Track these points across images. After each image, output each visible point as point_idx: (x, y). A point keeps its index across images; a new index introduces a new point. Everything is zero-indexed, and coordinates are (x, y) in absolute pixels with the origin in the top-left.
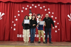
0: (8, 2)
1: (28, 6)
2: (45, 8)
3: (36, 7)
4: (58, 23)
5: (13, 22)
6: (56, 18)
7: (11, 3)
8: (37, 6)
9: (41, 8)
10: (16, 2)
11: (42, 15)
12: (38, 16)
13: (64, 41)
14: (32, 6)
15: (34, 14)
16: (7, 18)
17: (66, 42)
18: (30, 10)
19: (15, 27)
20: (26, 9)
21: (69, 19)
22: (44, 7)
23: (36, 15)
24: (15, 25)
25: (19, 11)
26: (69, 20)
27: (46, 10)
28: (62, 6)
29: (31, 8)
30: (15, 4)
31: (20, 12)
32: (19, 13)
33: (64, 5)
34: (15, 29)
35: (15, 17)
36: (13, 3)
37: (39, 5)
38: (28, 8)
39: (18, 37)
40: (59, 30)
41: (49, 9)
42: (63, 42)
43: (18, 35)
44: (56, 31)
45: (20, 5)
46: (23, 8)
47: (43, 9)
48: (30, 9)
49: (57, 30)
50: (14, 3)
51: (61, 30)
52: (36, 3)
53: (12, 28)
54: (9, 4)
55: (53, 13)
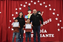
1: (26, 3)
3: (35, 3)
4: (61, 21)
5: (10, 21)
6: (58, 15)
8: (37, 2)
9: (41, 4)
11: (43, 12)
16: (3, 17)
18: (29, 7)
20: (25, 6)
22: (44, 3)
25: (16, 9)
27: (46, 6)
29: (29, 4)
30: (12, 1)
31: (18, 9)
32: (17, 11)
34: (13, 29)
35: (13, 15)
38: (27, 5)
40: (62, 28)
41: (50, 5)
44: (59, 30)
45: (18, 2)
46: (21, 5)
53: (9, 27)
55: (54, 10)
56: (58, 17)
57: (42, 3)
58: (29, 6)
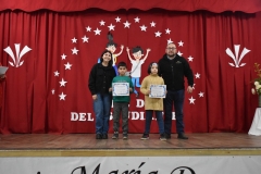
0: (41, 12)
1: (102, 23)
2: (156, 29)
3: (127, 25)
4: (198, 76)
6: (191, 59)
7: (51, 16)
8: (132, 21)
9: (144, 28)
10: (66, 10)
11: (148, 50)
12: (134, 55)
13: (216, 129)
14: (114, 23)
15: (122, 47)
16: (37, 61)
17: (222, 134)
19: (64, 89)
20: (98, 32)
21: (232, 61)
22: (153, 24)
24: (63, 83)
25: (74, 40)
26: (232, 64)
27: (158, 34)
28: (208, 20)
29: (111, 27)
30: (63, 17)
31: (80, 41)
32: (77, 45)
33: (214, 19)
34: (63, 97)
35: (64, 57)
36: (57, 16)
37: (137, 20)
38: (104, 29)
39: (73, 119)
40: (201, 95)
41: (168, 31)
42: (212, 132)
43: (73, 114)
44: (192, 100)
45: (79, 20)
46: (89, 29)
47: (151, 31)
49: (196, 97)
50: (61, 14)
51: (206, 95)
52: (127, 13)
53: (53, 92)
54: (44, 18)
55: (181, 44)
57: (148, 25)
58: (110, 33)
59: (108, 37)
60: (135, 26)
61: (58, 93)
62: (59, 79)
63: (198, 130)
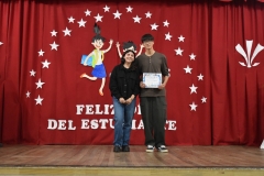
1: (88, 13)
3: (117, 15)
4: (201, 77)
5: (33, 73)
6: (193, 57)
7: (26, 4)
8: (123, 11)
9: (137, 19)
11: (142, 46)
13: (221, 142)
14: (102, 13)
15: (111, 42)
16: (9, 57)
17: (229, 147)
18: (96, 29)
19: (41, 92)
20: (82, 23)
21: (243, 59)
22: (148, 15)
23: (118, 46)
24: (40, 84)
25: (54, 33)
26: (243, 64)
27: (154, 27)
28: (215, 10)
29: (99, 18)
30: (41, 6)
31: (60, 34)
32: (58, 39)
34: (39, 101)
35: (41, 53)
36: (33, 3)
37: (129, 9)
38: (90, 20)
39: (50, 127)
40: (204, 100)
41: (166, 24)
42: (217, 145)
43: (50, 121)
44: (193, 107)
45: (60, 9)
46: (71, 20)
48: (96, 25)
49: (198, 102)
51: (211, 100)
53: (28, 94)
55: (181, 39)
56: (191, 64)
57: (142, 16)
59: (94, 30)
60: (127, 17)
61: (34, 96)
62: (35, 79)
63: (200, 142)
